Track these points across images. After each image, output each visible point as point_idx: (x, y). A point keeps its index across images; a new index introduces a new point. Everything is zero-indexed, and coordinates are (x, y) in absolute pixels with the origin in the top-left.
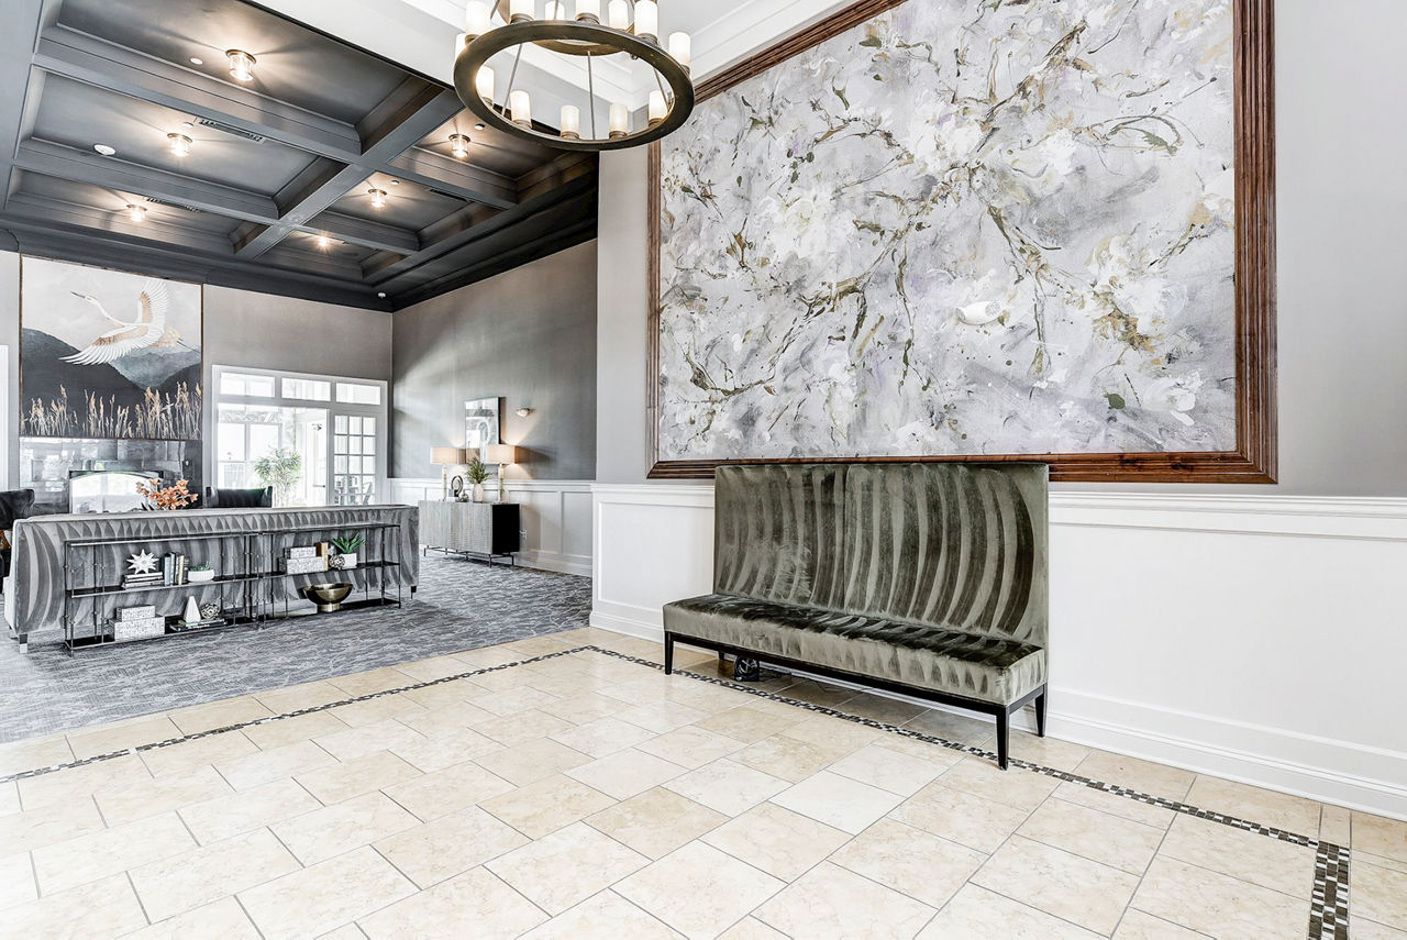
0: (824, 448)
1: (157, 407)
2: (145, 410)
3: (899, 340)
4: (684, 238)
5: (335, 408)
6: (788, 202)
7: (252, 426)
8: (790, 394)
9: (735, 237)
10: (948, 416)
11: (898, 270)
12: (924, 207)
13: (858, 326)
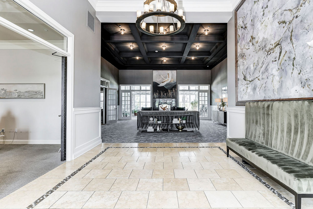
0: (271, 96)
1: (170, 93)
2: (168, 93)
3: (291, 58)
4: (242, 41)
5: (199, 91)
6: (262, 22)
7: (191, 95)
8: (263, 80)
9: (251, 37)
10: (307, 83)
11: (290, 34)
12: (298, 10)
13: (280, 56)
